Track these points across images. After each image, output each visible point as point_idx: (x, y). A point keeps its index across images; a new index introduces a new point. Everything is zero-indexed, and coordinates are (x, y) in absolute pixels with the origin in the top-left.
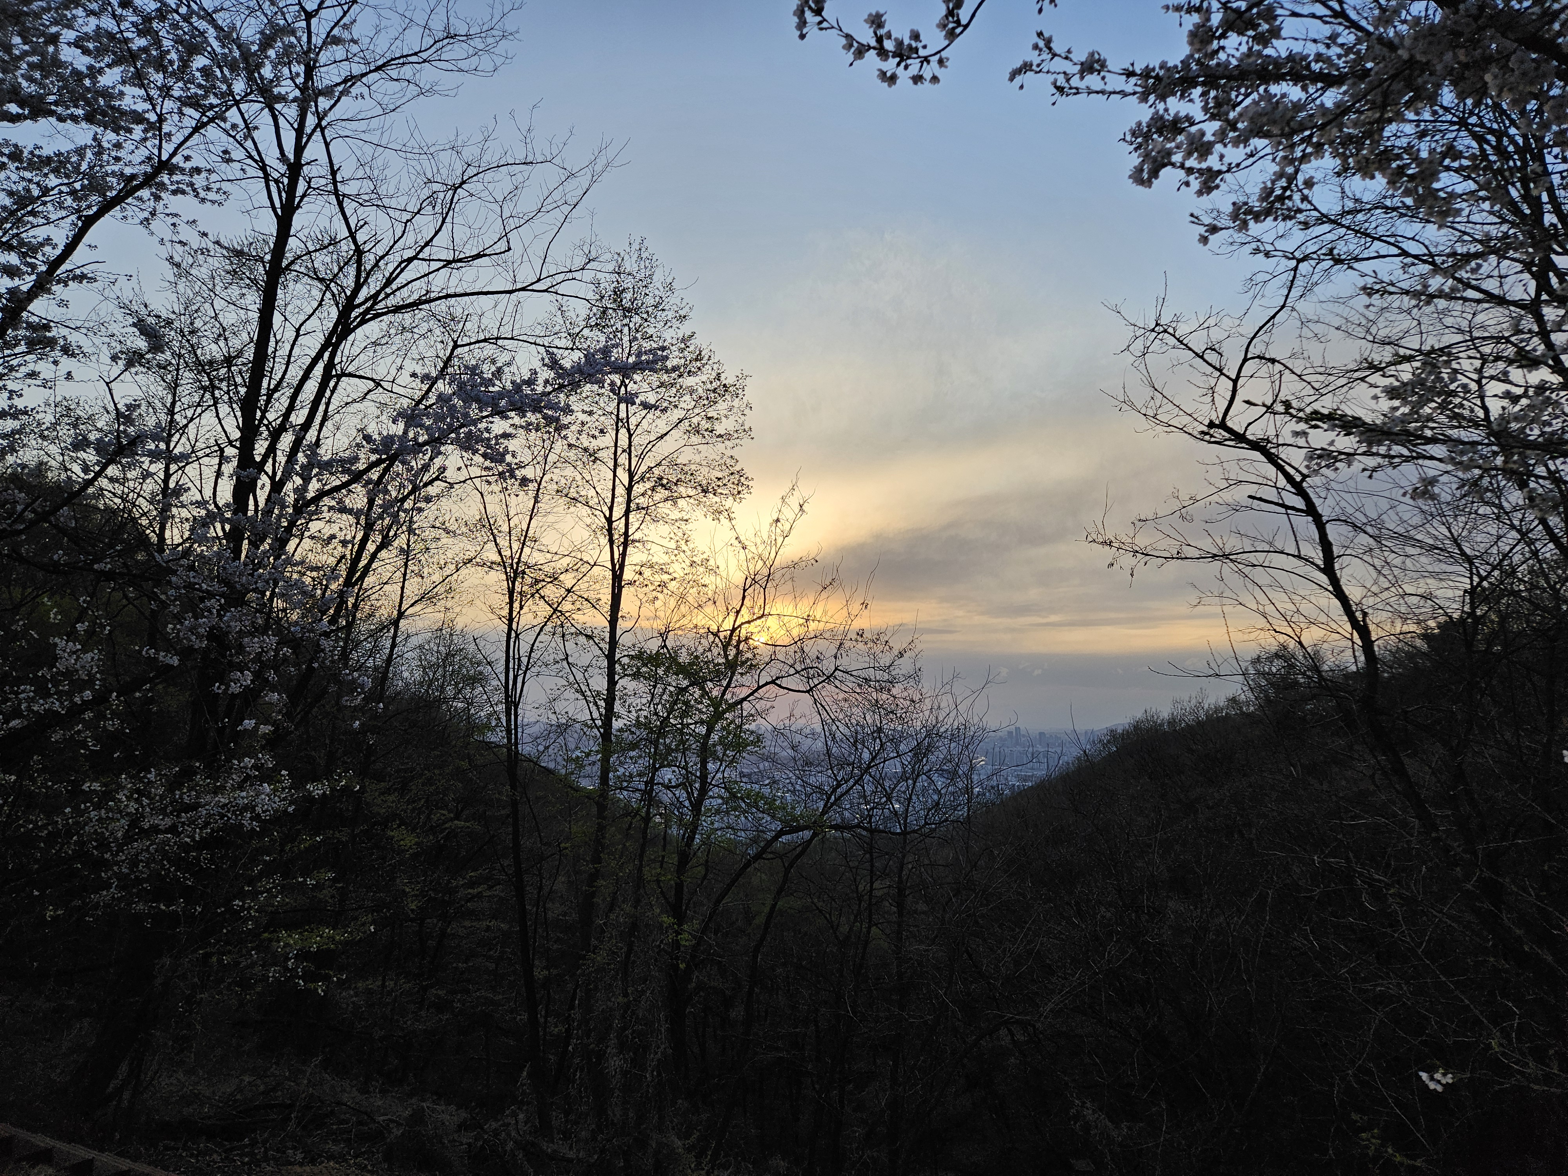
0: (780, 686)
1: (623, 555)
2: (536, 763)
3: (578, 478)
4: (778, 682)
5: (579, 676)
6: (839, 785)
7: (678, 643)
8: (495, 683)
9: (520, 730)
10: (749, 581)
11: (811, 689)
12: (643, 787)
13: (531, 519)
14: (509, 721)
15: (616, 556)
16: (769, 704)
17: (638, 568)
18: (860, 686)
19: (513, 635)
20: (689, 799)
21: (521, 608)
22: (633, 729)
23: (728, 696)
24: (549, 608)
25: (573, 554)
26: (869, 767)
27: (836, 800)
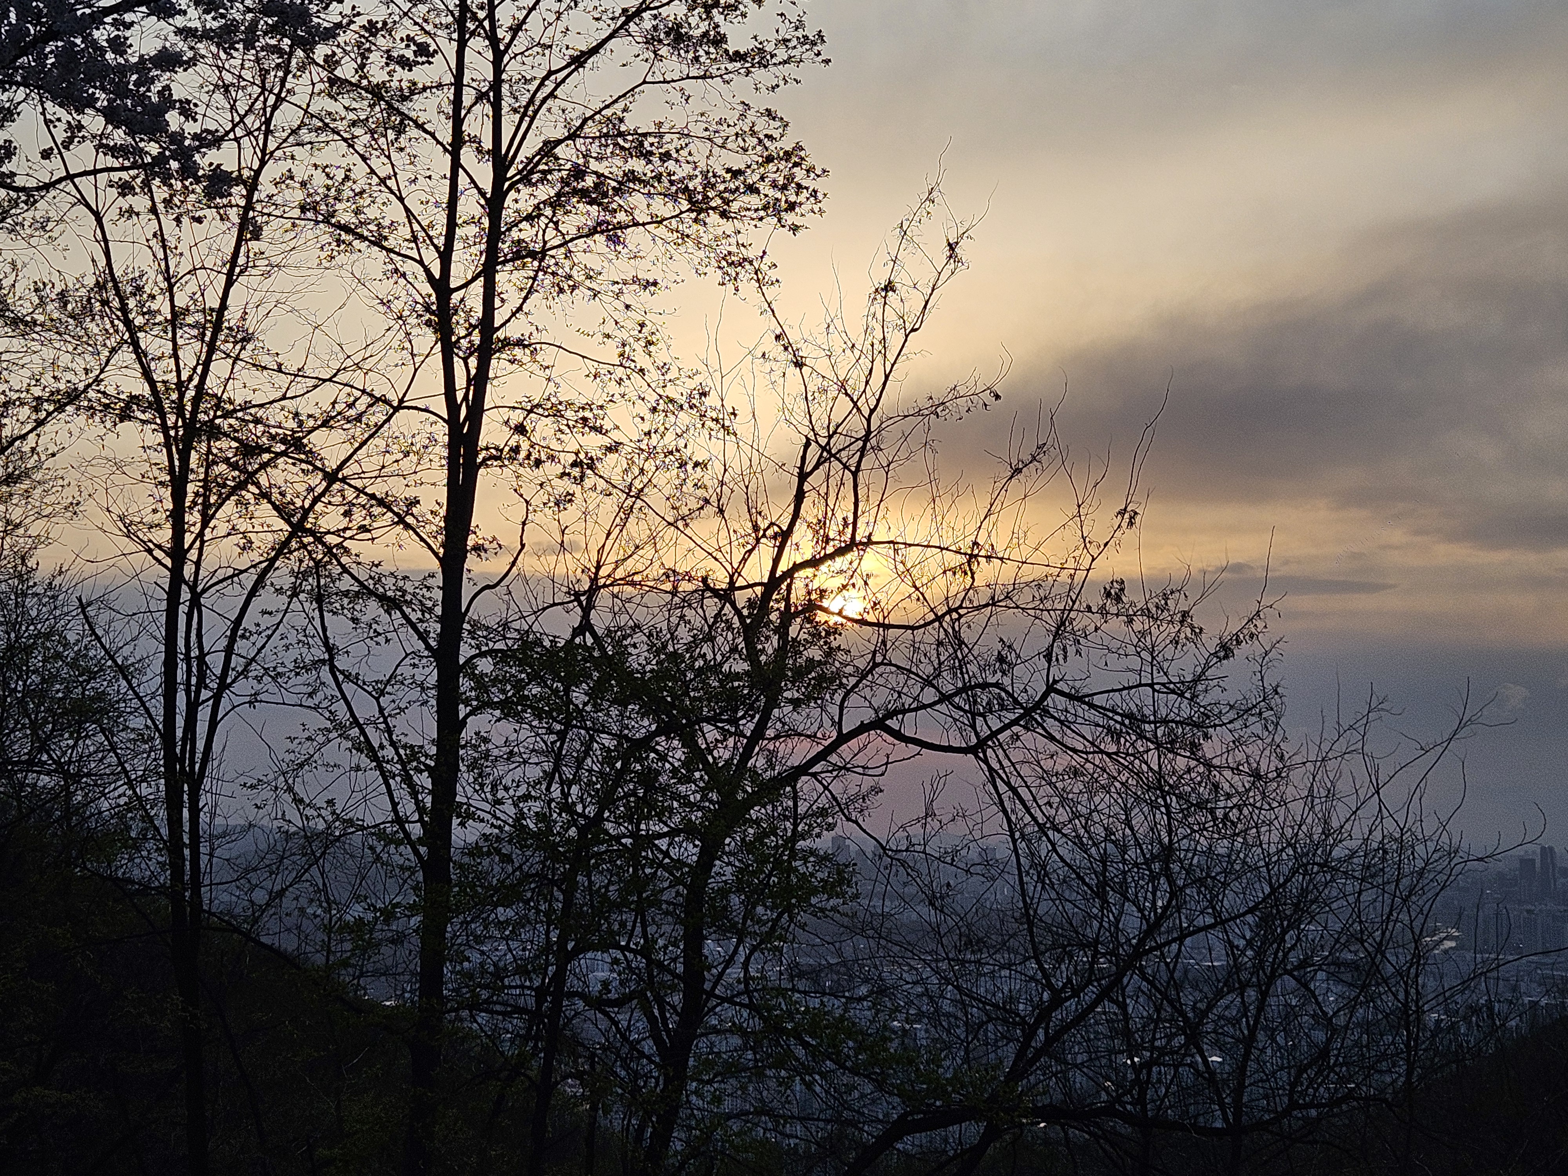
0: (898, 735)
1: (479, 381)
2: (247, 935)
3: (360, 171)
4: (892, 723)
5: (366, 708)
6: (1057, 1001)
7: (623, 619)
8: (138, 722)
9: (204, 849)
10: (814, 452)
11: (982, 744)
12: (531, 1002)
13: (229, 283)
14: (174, 822)
15: (460, 381)
16: (868, 782)
17: (517, 417)
18: (1116, 736)
19: (185, 595)
20: (655, 1036)
21: (206, 520)
22: (506, 849)
23: (758, 762)
24: (280, 524)
25: (342, 377)
26: (1139, 952)
27: (1049, 1041)
